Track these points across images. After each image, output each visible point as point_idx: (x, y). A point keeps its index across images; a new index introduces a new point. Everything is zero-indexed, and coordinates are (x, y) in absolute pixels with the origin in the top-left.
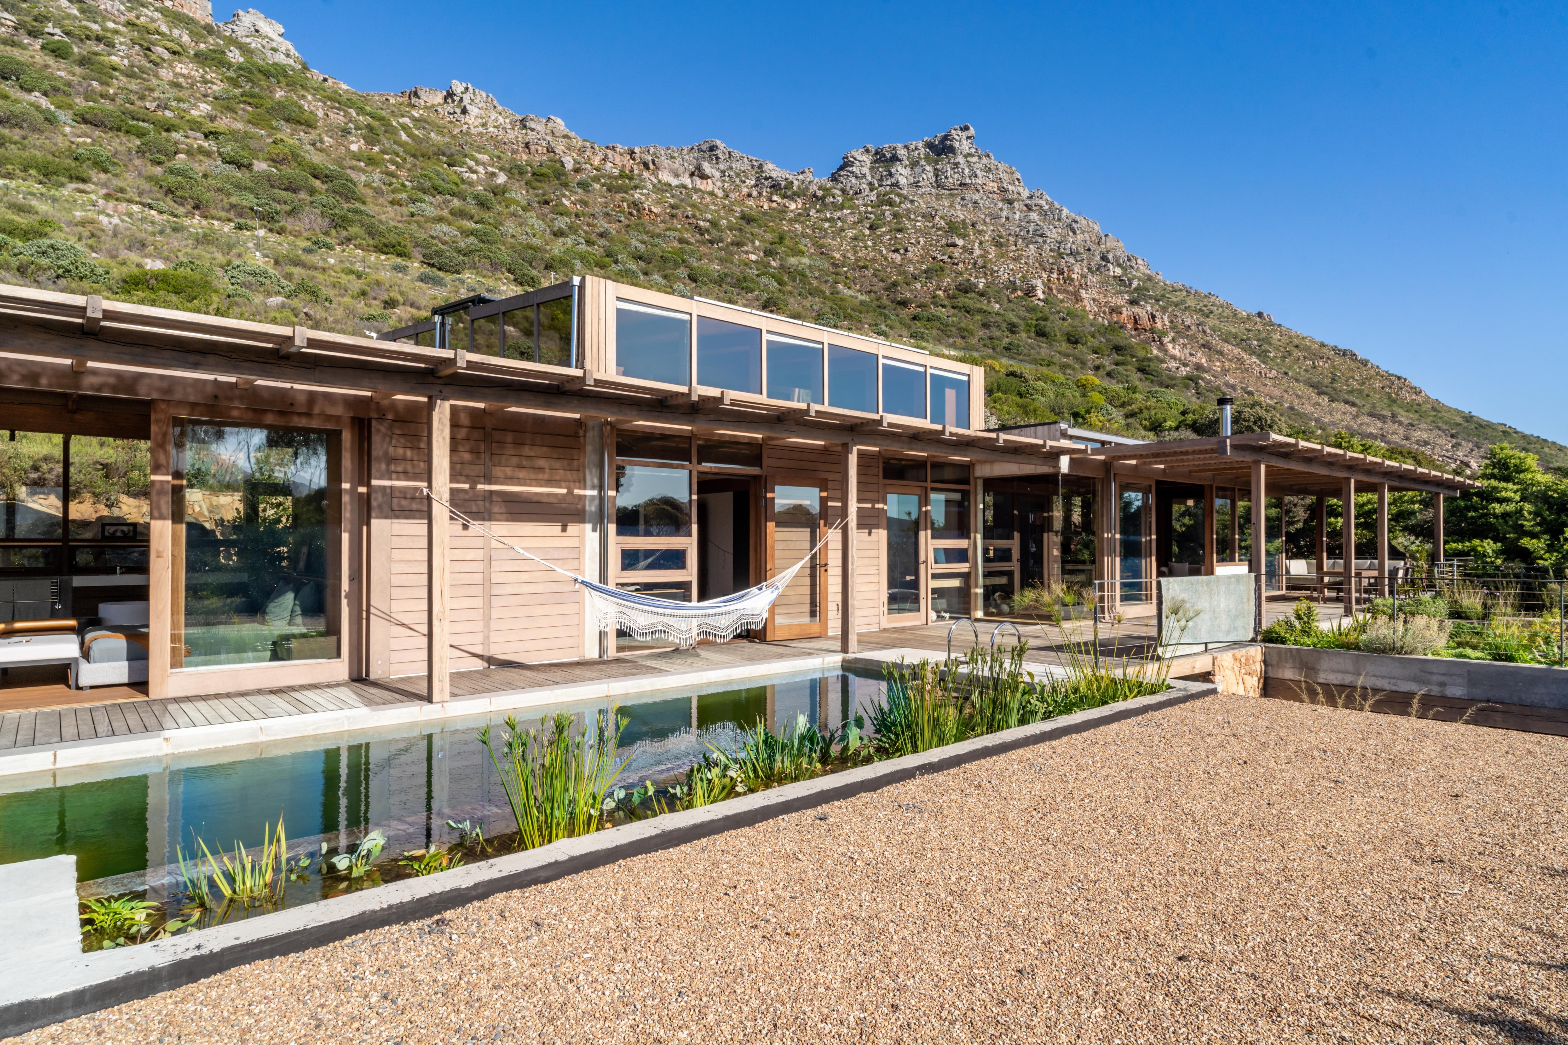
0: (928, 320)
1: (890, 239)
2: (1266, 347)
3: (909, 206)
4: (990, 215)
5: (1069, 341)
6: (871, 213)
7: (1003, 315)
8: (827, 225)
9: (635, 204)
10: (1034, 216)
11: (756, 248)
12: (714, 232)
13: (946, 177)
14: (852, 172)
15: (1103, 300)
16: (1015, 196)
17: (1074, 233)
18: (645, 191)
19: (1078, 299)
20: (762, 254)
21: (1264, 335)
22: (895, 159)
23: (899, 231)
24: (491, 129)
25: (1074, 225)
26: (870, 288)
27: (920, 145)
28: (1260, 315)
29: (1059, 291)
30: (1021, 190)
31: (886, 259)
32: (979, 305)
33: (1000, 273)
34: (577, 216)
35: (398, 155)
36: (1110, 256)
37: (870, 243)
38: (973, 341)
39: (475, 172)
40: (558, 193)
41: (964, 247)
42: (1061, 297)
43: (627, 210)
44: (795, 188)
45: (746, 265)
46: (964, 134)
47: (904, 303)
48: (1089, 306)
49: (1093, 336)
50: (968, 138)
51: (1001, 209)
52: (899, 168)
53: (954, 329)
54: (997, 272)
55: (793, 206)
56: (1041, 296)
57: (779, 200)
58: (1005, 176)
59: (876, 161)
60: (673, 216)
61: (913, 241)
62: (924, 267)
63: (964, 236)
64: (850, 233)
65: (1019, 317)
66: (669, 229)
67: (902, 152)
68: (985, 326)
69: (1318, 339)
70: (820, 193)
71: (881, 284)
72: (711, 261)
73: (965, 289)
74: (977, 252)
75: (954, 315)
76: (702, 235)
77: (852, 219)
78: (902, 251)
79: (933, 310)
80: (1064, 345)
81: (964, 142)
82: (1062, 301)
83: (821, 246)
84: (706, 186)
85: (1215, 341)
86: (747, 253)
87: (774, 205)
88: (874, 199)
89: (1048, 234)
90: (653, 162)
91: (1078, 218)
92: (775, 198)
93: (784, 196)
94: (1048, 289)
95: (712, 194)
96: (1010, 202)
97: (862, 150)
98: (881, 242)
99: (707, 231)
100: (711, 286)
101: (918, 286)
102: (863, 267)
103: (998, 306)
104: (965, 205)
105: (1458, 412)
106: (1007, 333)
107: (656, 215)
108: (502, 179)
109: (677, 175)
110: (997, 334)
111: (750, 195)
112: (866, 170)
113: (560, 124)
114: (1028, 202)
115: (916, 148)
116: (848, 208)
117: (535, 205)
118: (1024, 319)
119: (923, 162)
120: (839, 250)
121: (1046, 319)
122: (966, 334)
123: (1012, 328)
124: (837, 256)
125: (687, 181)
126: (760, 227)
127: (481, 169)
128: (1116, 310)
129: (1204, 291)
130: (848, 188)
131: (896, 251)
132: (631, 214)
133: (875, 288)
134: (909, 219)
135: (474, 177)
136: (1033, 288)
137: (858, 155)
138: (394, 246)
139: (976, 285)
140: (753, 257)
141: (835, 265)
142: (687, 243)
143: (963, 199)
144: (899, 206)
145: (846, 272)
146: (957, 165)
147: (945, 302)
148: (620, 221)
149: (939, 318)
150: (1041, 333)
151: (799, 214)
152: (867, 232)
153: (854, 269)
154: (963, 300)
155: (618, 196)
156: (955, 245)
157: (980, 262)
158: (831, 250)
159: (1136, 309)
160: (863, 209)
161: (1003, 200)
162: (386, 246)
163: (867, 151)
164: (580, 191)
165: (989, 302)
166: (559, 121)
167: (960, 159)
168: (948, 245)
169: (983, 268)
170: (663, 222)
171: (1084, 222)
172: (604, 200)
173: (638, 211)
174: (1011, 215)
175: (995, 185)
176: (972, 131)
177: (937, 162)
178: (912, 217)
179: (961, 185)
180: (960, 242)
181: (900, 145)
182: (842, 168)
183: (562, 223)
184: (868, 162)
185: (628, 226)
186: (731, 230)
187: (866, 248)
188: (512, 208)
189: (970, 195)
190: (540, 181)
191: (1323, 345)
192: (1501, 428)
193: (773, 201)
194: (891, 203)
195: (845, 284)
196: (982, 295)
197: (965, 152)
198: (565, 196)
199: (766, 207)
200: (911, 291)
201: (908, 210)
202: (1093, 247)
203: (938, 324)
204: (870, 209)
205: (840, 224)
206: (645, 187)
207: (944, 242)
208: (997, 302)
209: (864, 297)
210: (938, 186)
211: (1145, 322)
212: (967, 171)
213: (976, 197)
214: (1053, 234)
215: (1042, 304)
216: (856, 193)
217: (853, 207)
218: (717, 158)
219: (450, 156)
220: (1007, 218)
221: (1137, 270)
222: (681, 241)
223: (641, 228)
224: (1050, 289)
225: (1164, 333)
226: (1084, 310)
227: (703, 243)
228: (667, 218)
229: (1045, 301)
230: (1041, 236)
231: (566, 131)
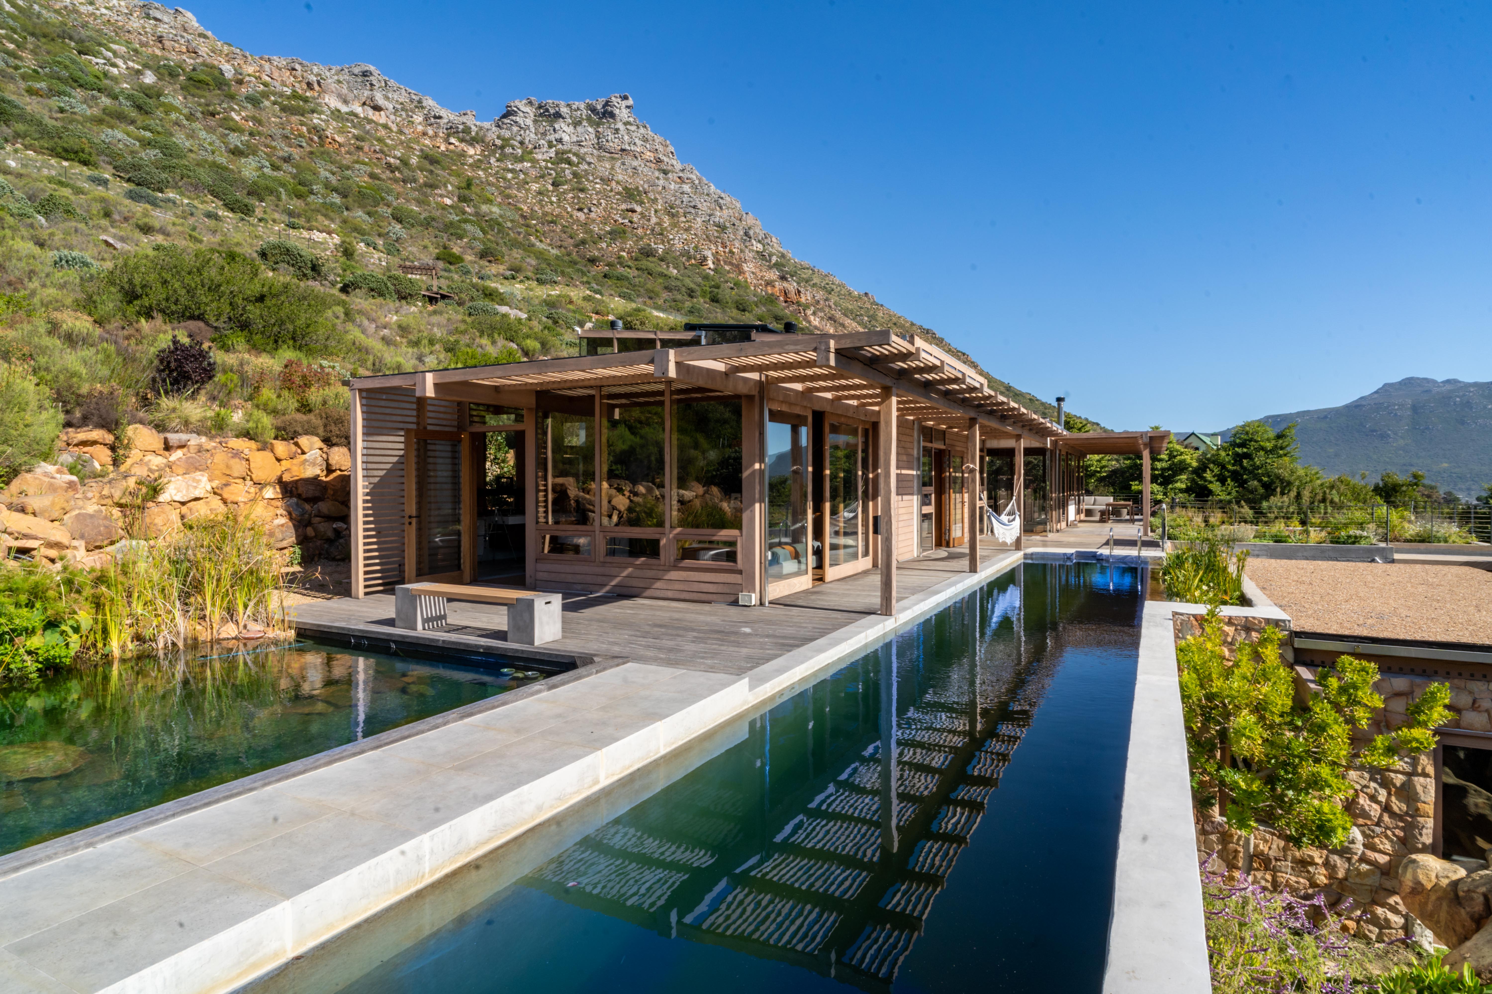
0: (618, 279)
1: (573, 198)
2: (873, 323)
3: (586, 167)
4: (648, 182)
5: (738, 308)
6: (551, 169)
7: (682, 281)
8: (510, 176)
9: (315, 129)
10: (686, 188)
11: (449, 192)
12: (406, 172)
13: (607, 141)
14: (516, 122)
15: (760, 275)
16: (670, 168)
17: (721, 208)
18: (323, 117)
19: (741, 272)
20: (455, 199)
21: (872, 312)
22: (558, 115)
23: (582, 190)
24: (104, 11)
25: (721, 201)
26: (559, 243)
27: (582, 106)
28: (866, 294)
29: (725, 262)
30: (675, 163)
31: (571, 216)
32: (660, 269)
33: (676, 242)
34: (251, 134)
35: (14, 31)
36: (751, 233)
37: (554, 199)
38: (660, 302)
39: (114, 65)
40: (225, 105)
41: (642, 213)
42: (727, 268)
43: (306, 134)
44: (473, 134)
45: (443, 209)
46: (624, 103)
47: (593, 261)
48: (750, 278)
49: (756, 306)
50: (628, 107)
51: (658, 178)
52: (563, 125)
53: (642, 290)
54: (673, 239)
55: (471, 151)
56: (712, 266)
57: (457, 144)
58: (661, 148)
59: (541, 115)
60: (359, 148)
61: (595, 202)
62: (608, 229)
63: (641, 203)
64: (535, 187)
65: (695, 283)
66: (357, 162)
67: (564, 110)
68: (667, 288)
69: (909, 319)
70: (499, 142)
71: (570, 240)
72: (408, 201)
73: (648, 253)
74: (654, 220)
75: (639, 276)
76: (393, 172)
77: (533, 173)
78: (586, 211)
79: (620, 270)
80: (735, 311)
81: (624, 110)
82: (729, 272)
83: (509, 197)
84: (381, 118)
85: (838, 315)
86: (441, 196)
87: (452, 147)
88: (553, 155)
89: (699, 206)
90: (319, 83)
91: (723, 195)
92: (452, 140)
93: (462, 140)
94: (717, 261)
95: (385, 127)
96: (665, 172)
97: (524, 101)
98: (565, 199)
99: (397, 168)
100: (419, 228)
101: (604, 245)
102: (552, 222)
103: (675, 271)
104: (626, 170)
105: (1002, 383)
106: (686, 297)
107: (340, 145)
108: (149, 78)
109: (346, 102)
110: (679, 297)
111: (425, 134)
112: (529, 122)
113: (191, 18)
114: (681, 174)
115: (578, 109)
116: (527, 161)
117: (199, 115)
118: (699, 286)
119: (585, 123)
120: (525, 202)
121: (718, 287)
122: (652, 295)
123: (691, 293)
124: (525, 208)
125: (359, 110)
126: (443, 169)
127: (120, 62)
128: (769, 283)
129: (824, 271)
130: (527, 141)
131: (580, 210)
132: (311, 140)
133: (565, 244)
134: (588, 180)
135: (115, 71)
136: (705, 259)
137: (522, 105)
138: (76, 152)
139: (656, 251)
140: (448, 202)
141: (524, 217)
142: (379, 179)
143: (623, 164)
144: (577, 166)
145: (535, 225)
146: (617, 130)
147: (629, 263)
148: (301, 146)
149: (627, 278)
150: (715, 300)
151: (479, 160)
152: (551, 188)
153: (543, 224)
154: (645, 263)
155: (295, 119)
156: (633, 211)
157: (657, 229)
158: (518, 201)
159: (785, 284)
160: (544, 164)
161: (659, 170)
162: (66, 150)
163: (530, 103)
164: (249, 106)
165: (668, 267)
166: (189, 15)
167: (620, 125)
168: (627, 210)
169: (661, 234)
170: (348, 153)
171: (728, 199)
172: (278, 120)
173: (320, 137)
174: (667, 184)
175: (652, 154)
176: (630, 102)
177: (598, 125)
178: (591, 178)
179: (623, 150)
180: (639, 209)
181: (562, 103)
182: (505, 116)
183: (234, 139)
184: (532, 115)
185: (312, 153)
186: (421, 171)
187: (552, 203)
188: (173, 116)
189: (629, 160)
190: (198, 88)
191: (912, 324)
192: (1028, 397)
193: (450, 144)
194: (569, 162)
195: (537, 237)
196: (662, 260)
197: (625, 120)
198: (233, 110)
199: (443, 148)
200: (599, 249)
201: (586, 171)
202: (737, 223)
203: (626, 283)
204: (549, 165)
205: (522, 176)
206: (321, 113)
207: (624, 206)
208: (675, 268)
209: (555, 252)
210: (600, 148)
211: (792, 296)
212: (626, 138)
213: (635, 163)
214: (704, 207)
215: (712, 273)
216: (535, 148)
217: (534, 161)
218: (372, 85)
219: (79, 42)
220: (664, 188)
221: (772, 247)
222: (372, 176)
223: (325, 155)
224: (719, 260)
225: (806, 307)
226: (746, 281)
227: (396, 180)
228: (352, 149)
229: (715, 270)
230: (694, 207)
231: (201, 29)
